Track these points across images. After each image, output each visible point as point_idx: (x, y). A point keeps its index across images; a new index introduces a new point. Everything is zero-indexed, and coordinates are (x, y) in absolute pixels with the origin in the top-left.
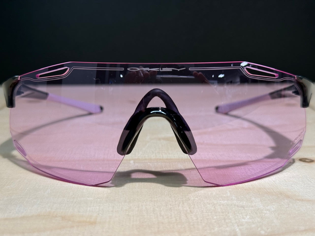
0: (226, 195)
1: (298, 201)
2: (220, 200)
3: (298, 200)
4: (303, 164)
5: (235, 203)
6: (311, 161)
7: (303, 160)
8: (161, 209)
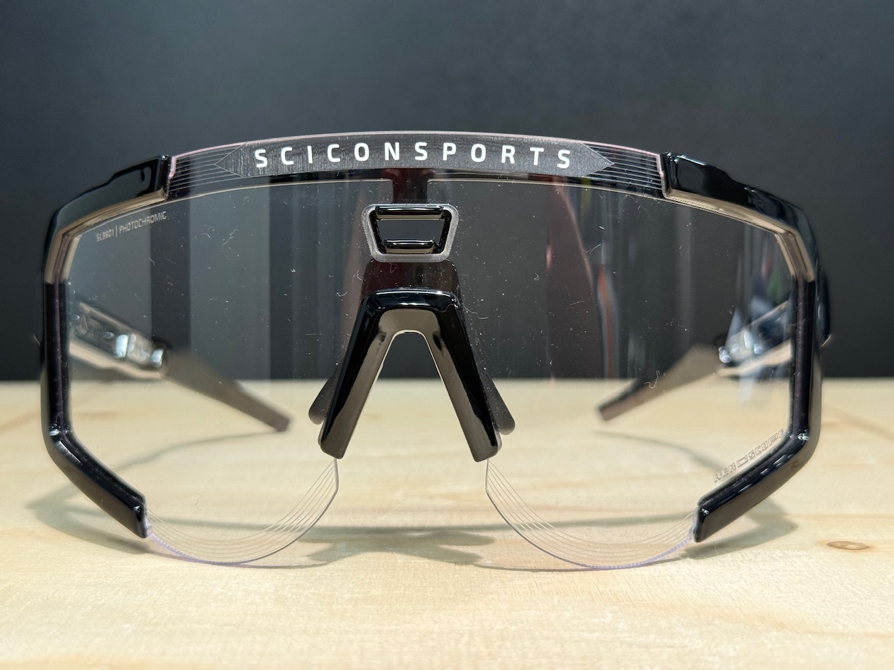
0: (603, 620)
1: (810, 636)
2: (583, 631)
3: (811, 632)
4: (837, 552)
5: (624, 637)
6: (863, 548)
7: (839, 545)
8: (406, 649)
